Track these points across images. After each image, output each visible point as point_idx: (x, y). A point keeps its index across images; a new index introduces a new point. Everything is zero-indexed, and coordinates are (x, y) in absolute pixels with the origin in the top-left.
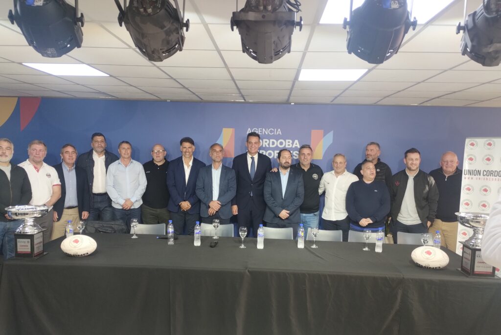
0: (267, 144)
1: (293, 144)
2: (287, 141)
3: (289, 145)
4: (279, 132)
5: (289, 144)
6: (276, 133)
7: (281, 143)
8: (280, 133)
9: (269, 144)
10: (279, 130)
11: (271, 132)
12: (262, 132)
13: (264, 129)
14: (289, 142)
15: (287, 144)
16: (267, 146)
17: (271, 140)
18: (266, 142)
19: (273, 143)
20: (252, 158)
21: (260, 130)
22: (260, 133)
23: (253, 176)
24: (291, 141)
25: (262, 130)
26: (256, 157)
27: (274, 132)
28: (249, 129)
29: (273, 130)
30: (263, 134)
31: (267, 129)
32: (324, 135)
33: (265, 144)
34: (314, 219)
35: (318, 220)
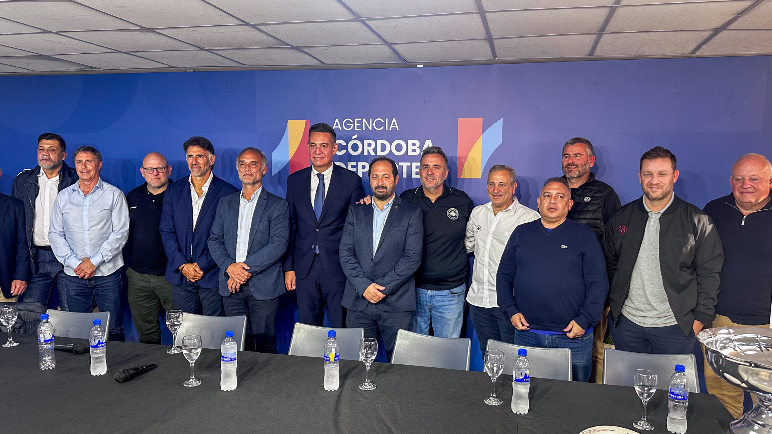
0: (371, 149)
2: (410, 142)
3: (414, 151)
4: (394, 125)
5: (414, 148)
6: (389, 128)
7: (399, 148)
8: (397, 126)
9: (375, 150)
10: (394, 120)
11: (379, 124)
12: (361, 127)
13: (364, 120)
14: (414, 145)
15: (410, 148)
16: (372, 153)
17: (379, 142)
18: (369, 145)
19: (383, 148)
20: (321, 177)
21: (358, 122)
22: (358, 127)
23: (319, 214)
24: (418, 143)
25: (361, 122)
26: (328, 174)
27: (384, 124)
28: (337, 120)
29: (383, 121)
30: (364, 129)
31: (371, 120)
32: (485, 128)
33: (368, 150)
34: (452, 301)
35: (461, 304)
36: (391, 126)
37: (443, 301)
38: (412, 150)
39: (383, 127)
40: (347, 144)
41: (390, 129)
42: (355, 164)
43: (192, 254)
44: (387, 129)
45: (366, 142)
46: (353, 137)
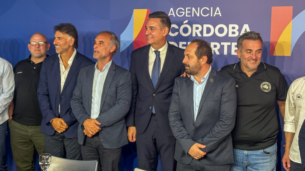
0: (198, 32)
1: (239, 30)
2: (231, 26)
3: (233, 33)
4: (218, 12)
5: (233, 30)
6: (213, 14)
7: (221, 30)
8: (220, 14)
9: (202, 32)
10: (218, 8)
11: (205, 12)
12: (191, 14)
13: (193, 9)
14: (233, 28)
15: (231, 30)
16: (199, 35)
17: (205, 26)
18: (197, 28)
19: (208, 30)
20: (157, 53)
21: (188, 10)
22: (188, 14)
23: (155, 83)
24: (237, 27)
25: (191, 10)
26: (163, 51)
27: (209, 12)
28: (172, 9)
29: (208, 9)
30: (193, 16)
31: (199, 8)
32: (295, 15)
33: (196, 32)
34: (265, 159)
35: (273, 162)
36: (215, 14)
37: (258, 160)
38: (232, 32)
39: (208, 14)
40: (179, 27)
41: (214, 16)
42: (185, 43)
43: (59, 112)
44: (212, 16)
45: (195, 26)
46: (185, 22)
